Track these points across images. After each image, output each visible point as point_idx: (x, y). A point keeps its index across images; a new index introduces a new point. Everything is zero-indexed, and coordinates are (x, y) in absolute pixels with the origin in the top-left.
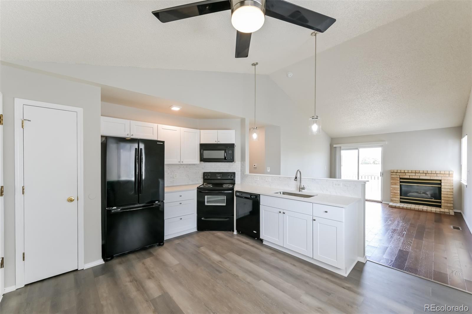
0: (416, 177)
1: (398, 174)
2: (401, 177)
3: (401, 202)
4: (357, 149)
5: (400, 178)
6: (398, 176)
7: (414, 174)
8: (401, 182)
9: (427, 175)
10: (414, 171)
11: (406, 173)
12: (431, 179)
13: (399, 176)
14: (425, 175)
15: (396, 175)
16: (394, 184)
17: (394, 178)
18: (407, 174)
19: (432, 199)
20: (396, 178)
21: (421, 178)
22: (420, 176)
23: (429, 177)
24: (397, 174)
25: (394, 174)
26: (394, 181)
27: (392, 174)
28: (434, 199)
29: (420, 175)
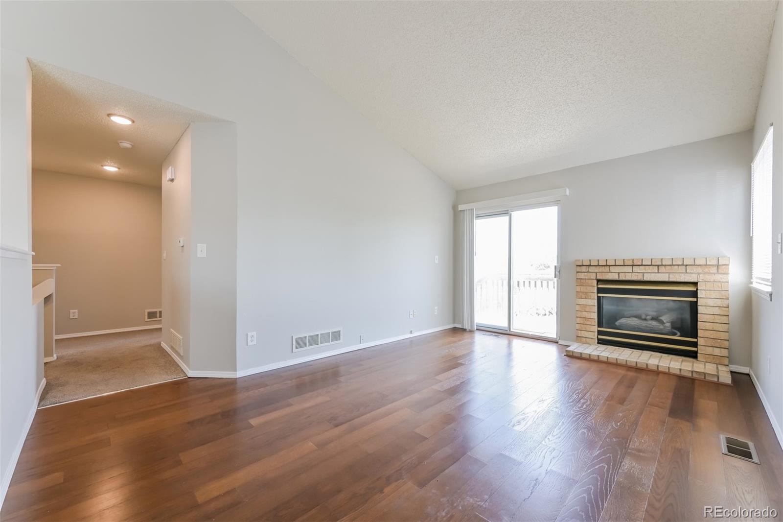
0: (634, 277)
1: (592, 269)
2: (599, 277)
3: (601, 342)
4: (506, 213)
5: (598, 281)
6: (593, 276)
7: (629, 269)
8: (600, 290)
9: (662, 269)
10: (629, 260)
11: (610, 266)
12: (671, 280)
13: (595, 274)
14: (657, 271)
15: (588, 272)
16: (583, 296)
17: (582, 281)
18: (613, 269)
19: (675, 334)
20: (587, 281)
21: (647, 278)
22: (643, 273)
23: (667, 275)
24: (590, 271)
25: (584, 269)
26: (582, 287)
27: (579, 269)
28: (681, 336)
29: (644, 271)
